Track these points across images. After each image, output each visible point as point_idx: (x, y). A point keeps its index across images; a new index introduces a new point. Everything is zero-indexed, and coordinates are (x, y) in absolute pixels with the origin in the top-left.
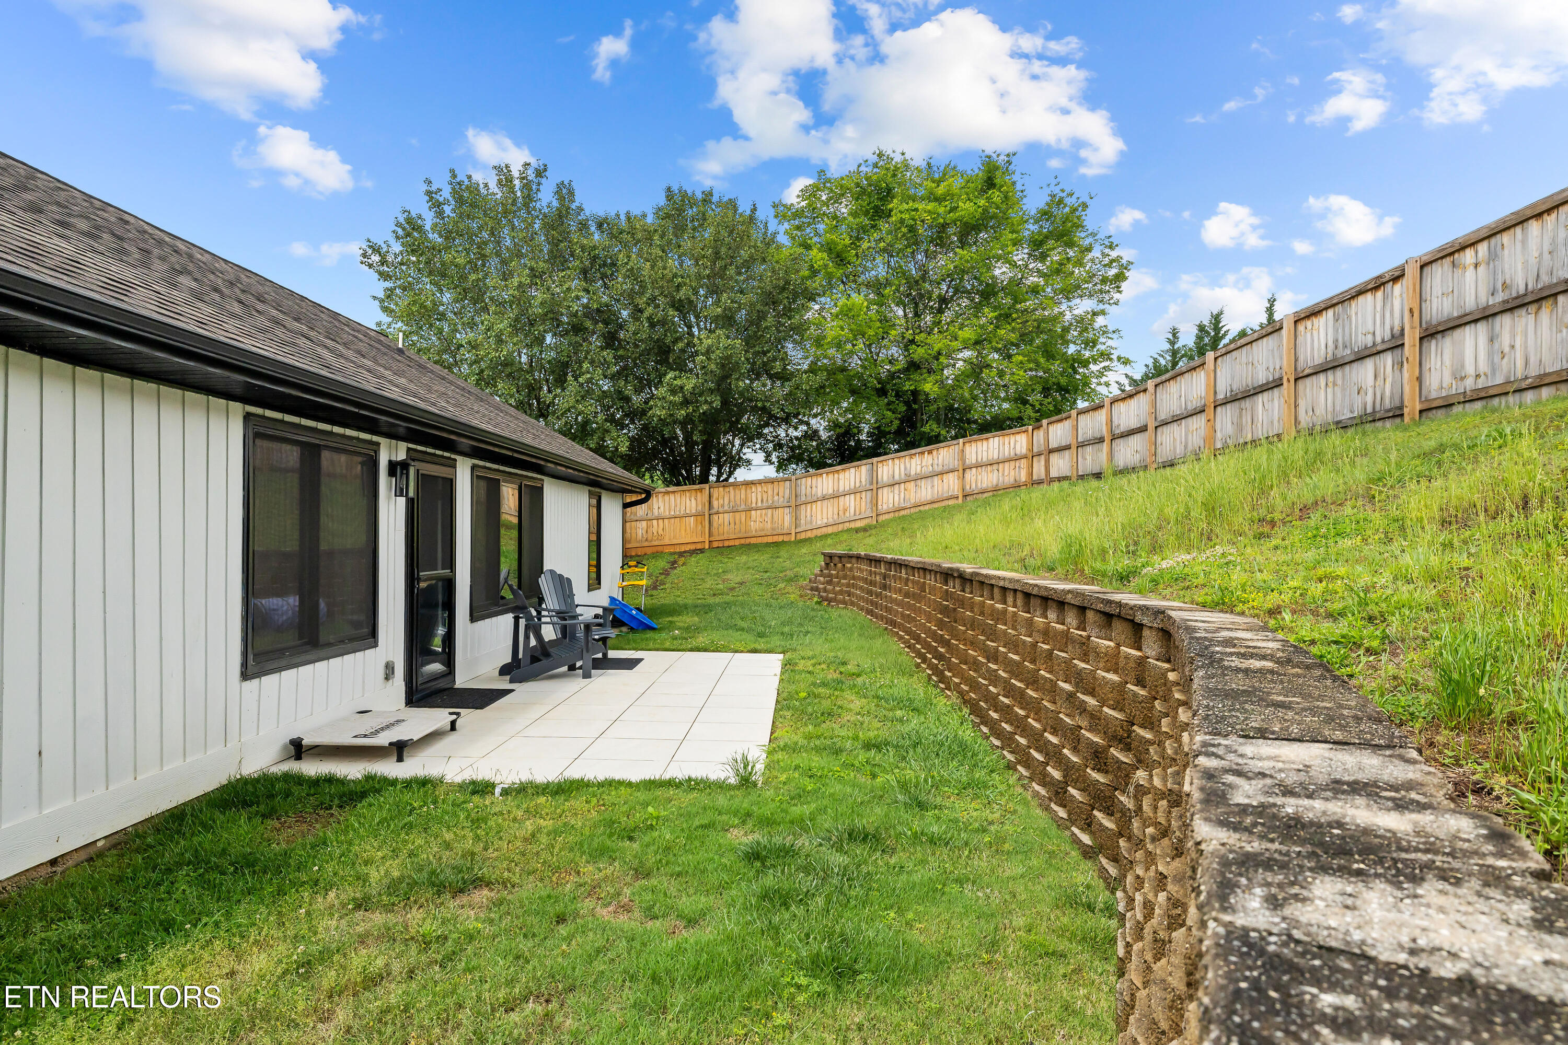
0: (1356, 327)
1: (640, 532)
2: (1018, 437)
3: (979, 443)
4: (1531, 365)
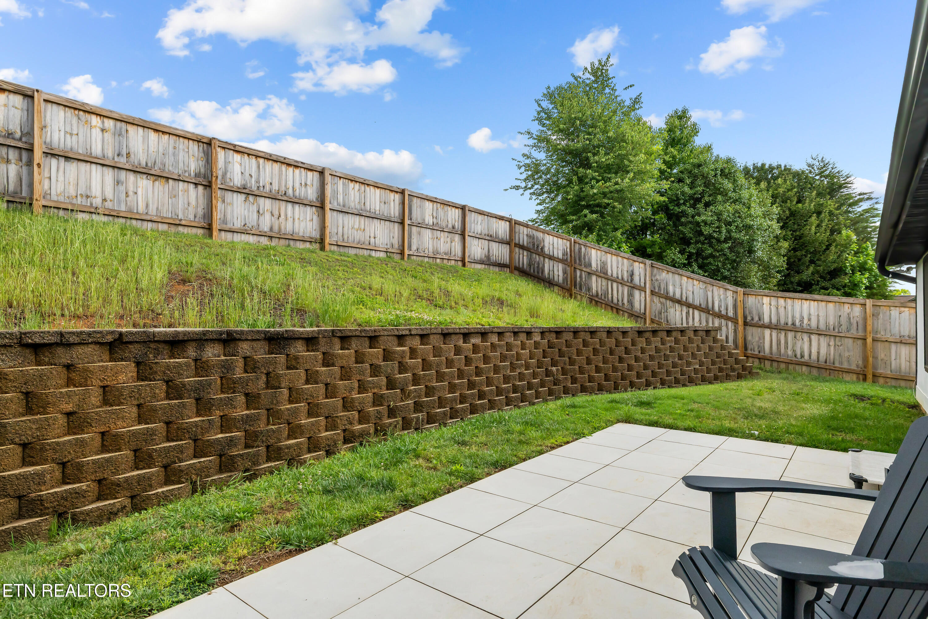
4: (150, 209)
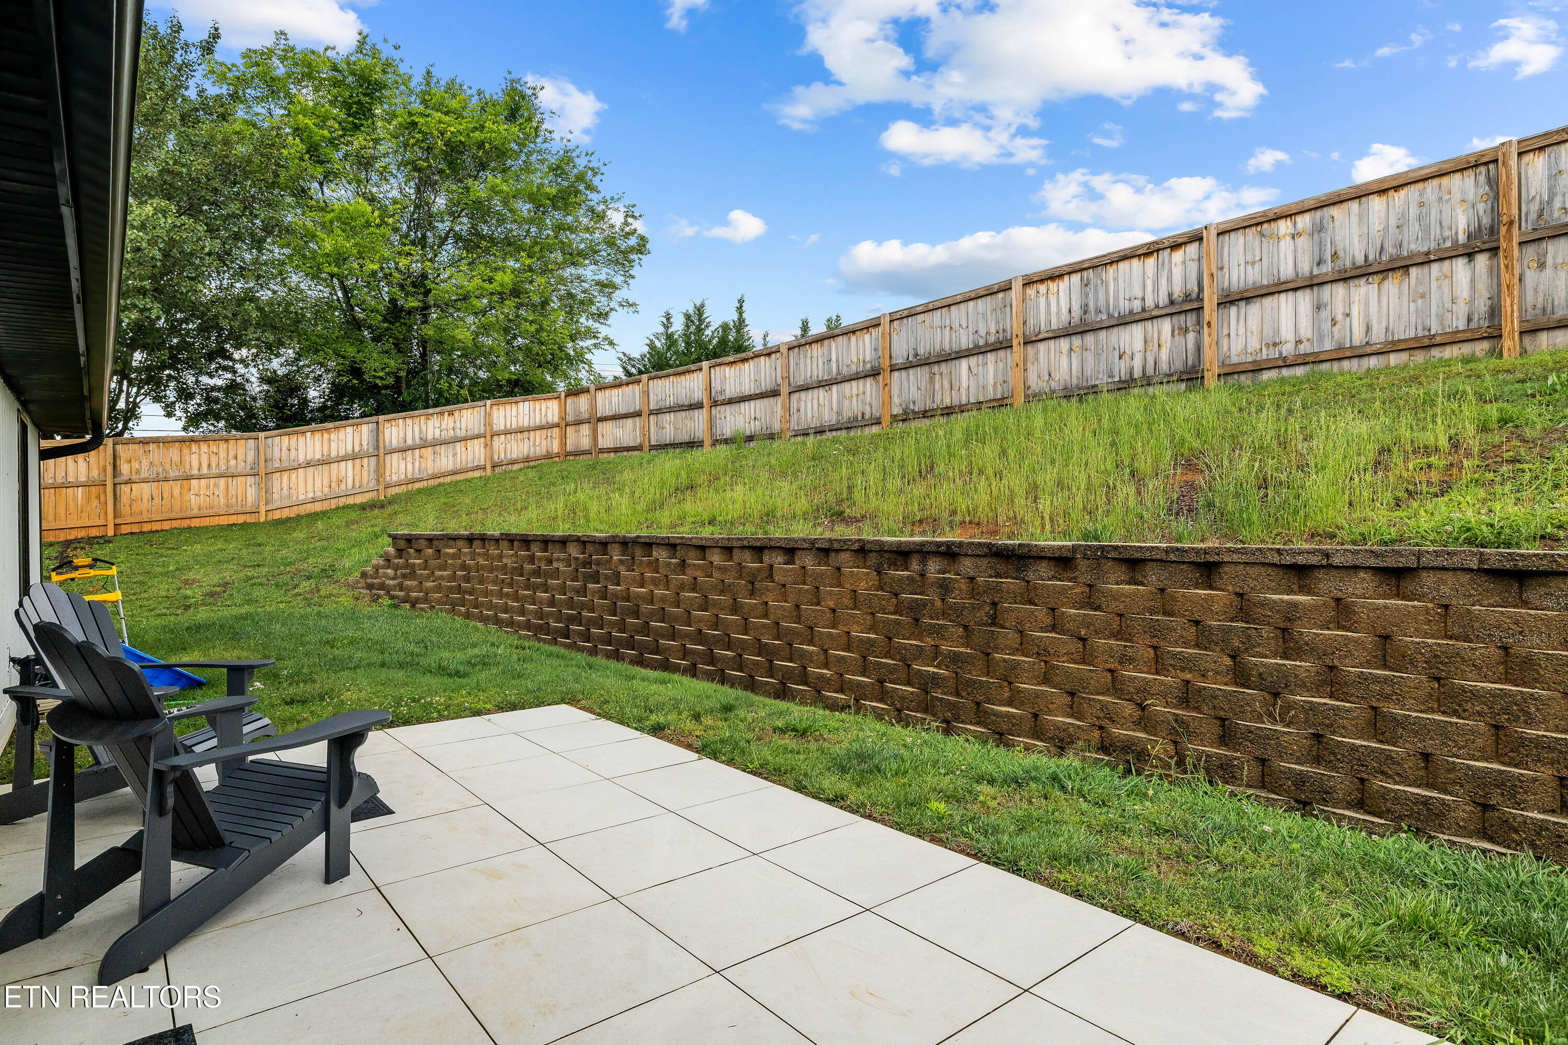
0: (1117, 292)
2: (550, 403)
3: (508, 407)
4: (1374, 332)
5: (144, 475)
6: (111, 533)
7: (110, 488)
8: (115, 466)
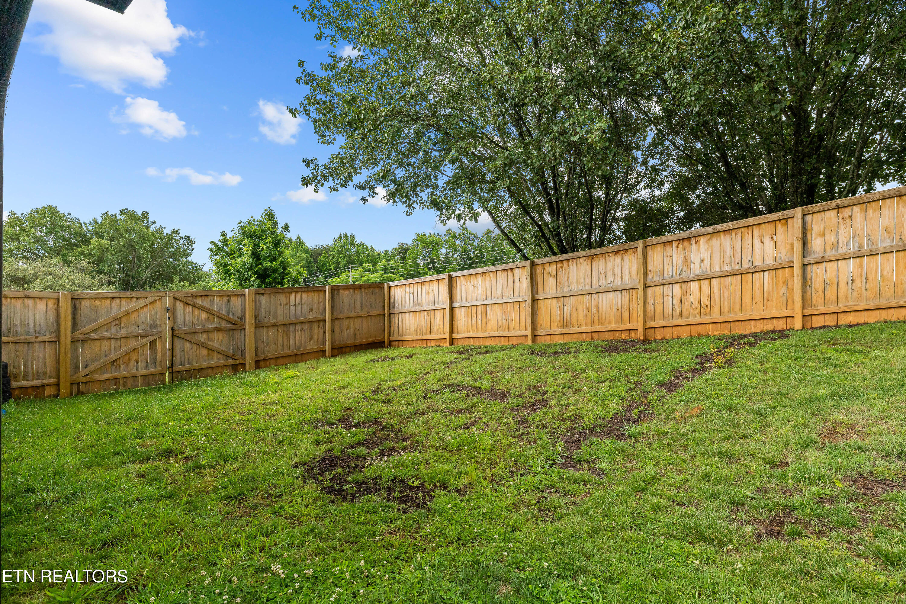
1: (669, 303)
5: (841, 250)
6: (798, 324)
7: (798, 270)
8: (804, 243)
